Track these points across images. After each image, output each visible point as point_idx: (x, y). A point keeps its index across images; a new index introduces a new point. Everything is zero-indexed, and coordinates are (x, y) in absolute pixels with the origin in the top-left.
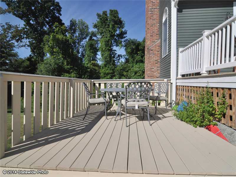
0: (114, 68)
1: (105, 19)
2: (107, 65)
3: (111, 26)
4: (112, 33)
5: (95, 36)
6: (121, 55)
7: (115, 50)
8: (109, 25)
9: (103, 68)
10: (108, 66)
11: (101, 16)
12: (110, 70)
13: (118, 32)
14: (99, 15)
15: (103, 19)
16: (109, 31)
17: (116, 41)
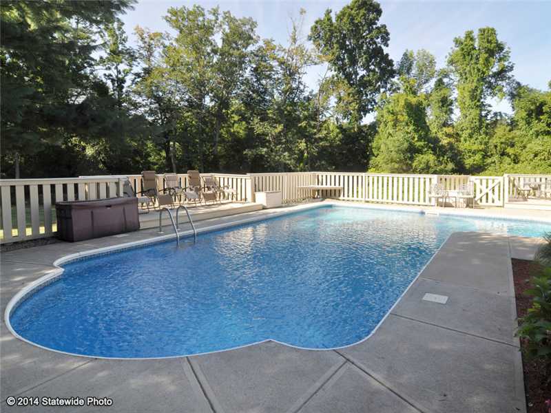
0: (487, 140)
1: (471, 47)
2: (473, 134)
3: (481, 61)
4: (484, 73)
5: (446, 76)
6: (500, 113)
7: (490, 106)
8: (477, 59)
9: (465, 140)
10: (475, 136)
11: (462, 44)
12: (481, 143)
13: (495, 70)
14: (457, 42)
15: (467, 49)
16: (479, 70)
17: (490, 86)
